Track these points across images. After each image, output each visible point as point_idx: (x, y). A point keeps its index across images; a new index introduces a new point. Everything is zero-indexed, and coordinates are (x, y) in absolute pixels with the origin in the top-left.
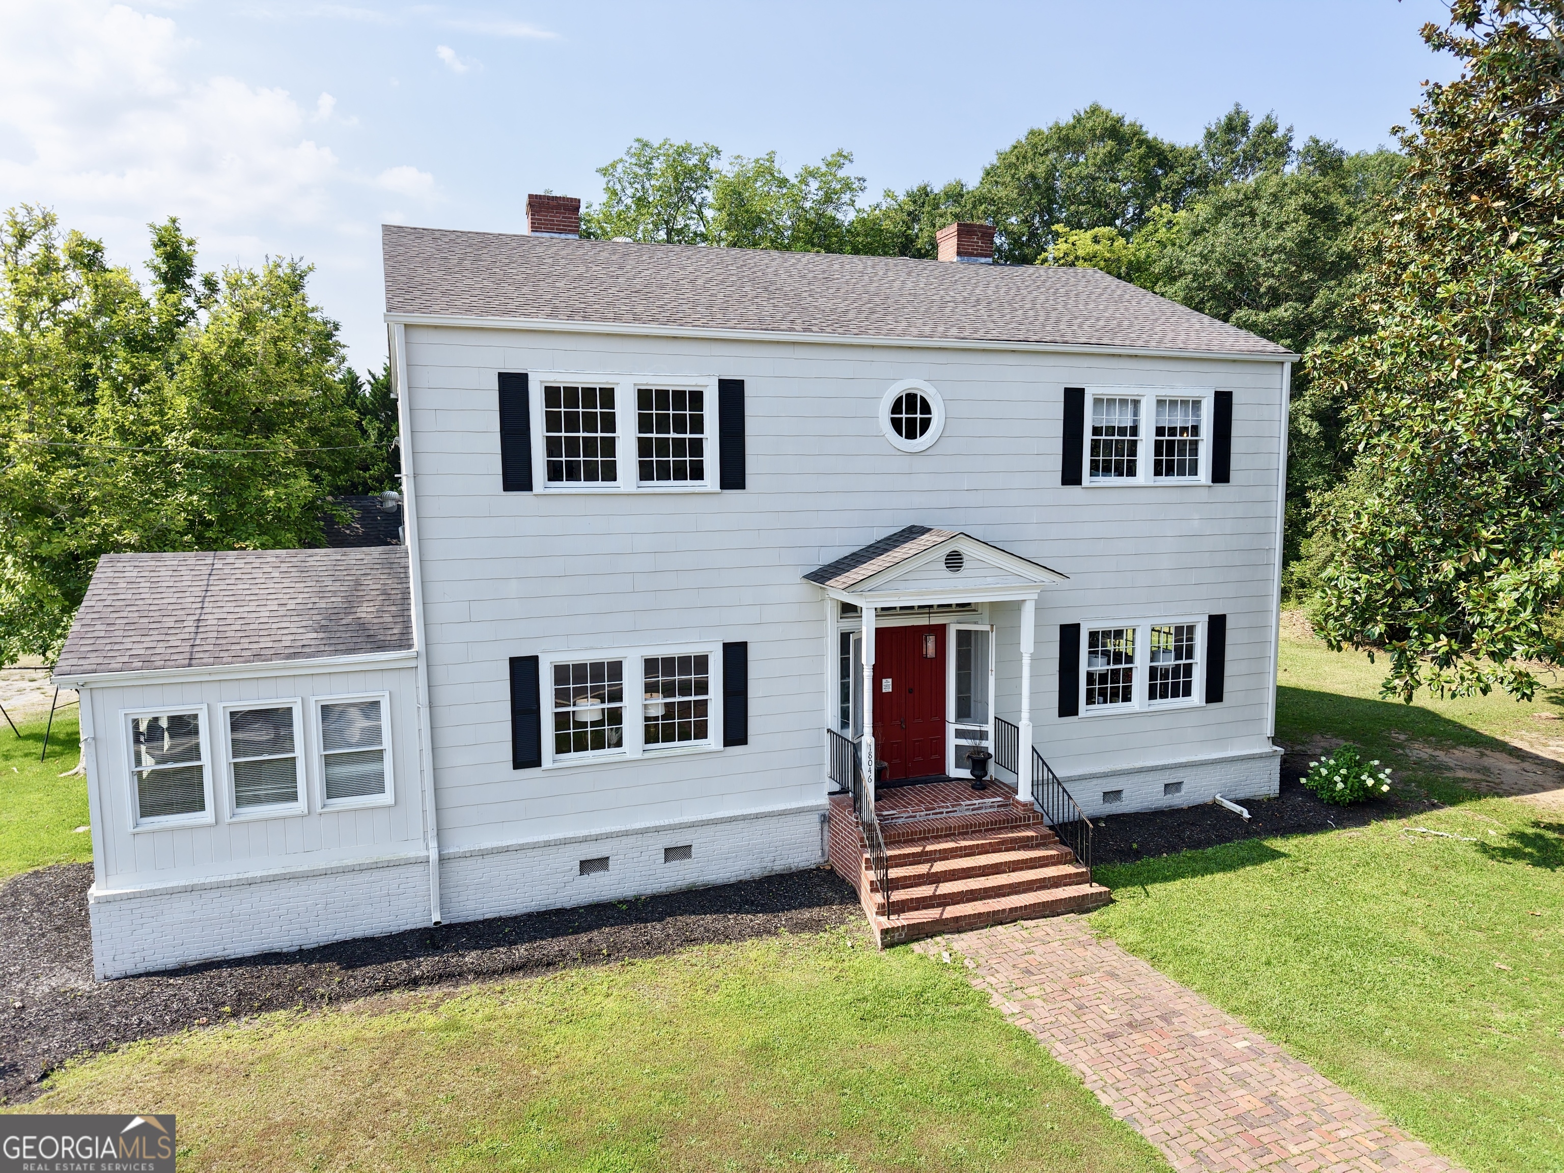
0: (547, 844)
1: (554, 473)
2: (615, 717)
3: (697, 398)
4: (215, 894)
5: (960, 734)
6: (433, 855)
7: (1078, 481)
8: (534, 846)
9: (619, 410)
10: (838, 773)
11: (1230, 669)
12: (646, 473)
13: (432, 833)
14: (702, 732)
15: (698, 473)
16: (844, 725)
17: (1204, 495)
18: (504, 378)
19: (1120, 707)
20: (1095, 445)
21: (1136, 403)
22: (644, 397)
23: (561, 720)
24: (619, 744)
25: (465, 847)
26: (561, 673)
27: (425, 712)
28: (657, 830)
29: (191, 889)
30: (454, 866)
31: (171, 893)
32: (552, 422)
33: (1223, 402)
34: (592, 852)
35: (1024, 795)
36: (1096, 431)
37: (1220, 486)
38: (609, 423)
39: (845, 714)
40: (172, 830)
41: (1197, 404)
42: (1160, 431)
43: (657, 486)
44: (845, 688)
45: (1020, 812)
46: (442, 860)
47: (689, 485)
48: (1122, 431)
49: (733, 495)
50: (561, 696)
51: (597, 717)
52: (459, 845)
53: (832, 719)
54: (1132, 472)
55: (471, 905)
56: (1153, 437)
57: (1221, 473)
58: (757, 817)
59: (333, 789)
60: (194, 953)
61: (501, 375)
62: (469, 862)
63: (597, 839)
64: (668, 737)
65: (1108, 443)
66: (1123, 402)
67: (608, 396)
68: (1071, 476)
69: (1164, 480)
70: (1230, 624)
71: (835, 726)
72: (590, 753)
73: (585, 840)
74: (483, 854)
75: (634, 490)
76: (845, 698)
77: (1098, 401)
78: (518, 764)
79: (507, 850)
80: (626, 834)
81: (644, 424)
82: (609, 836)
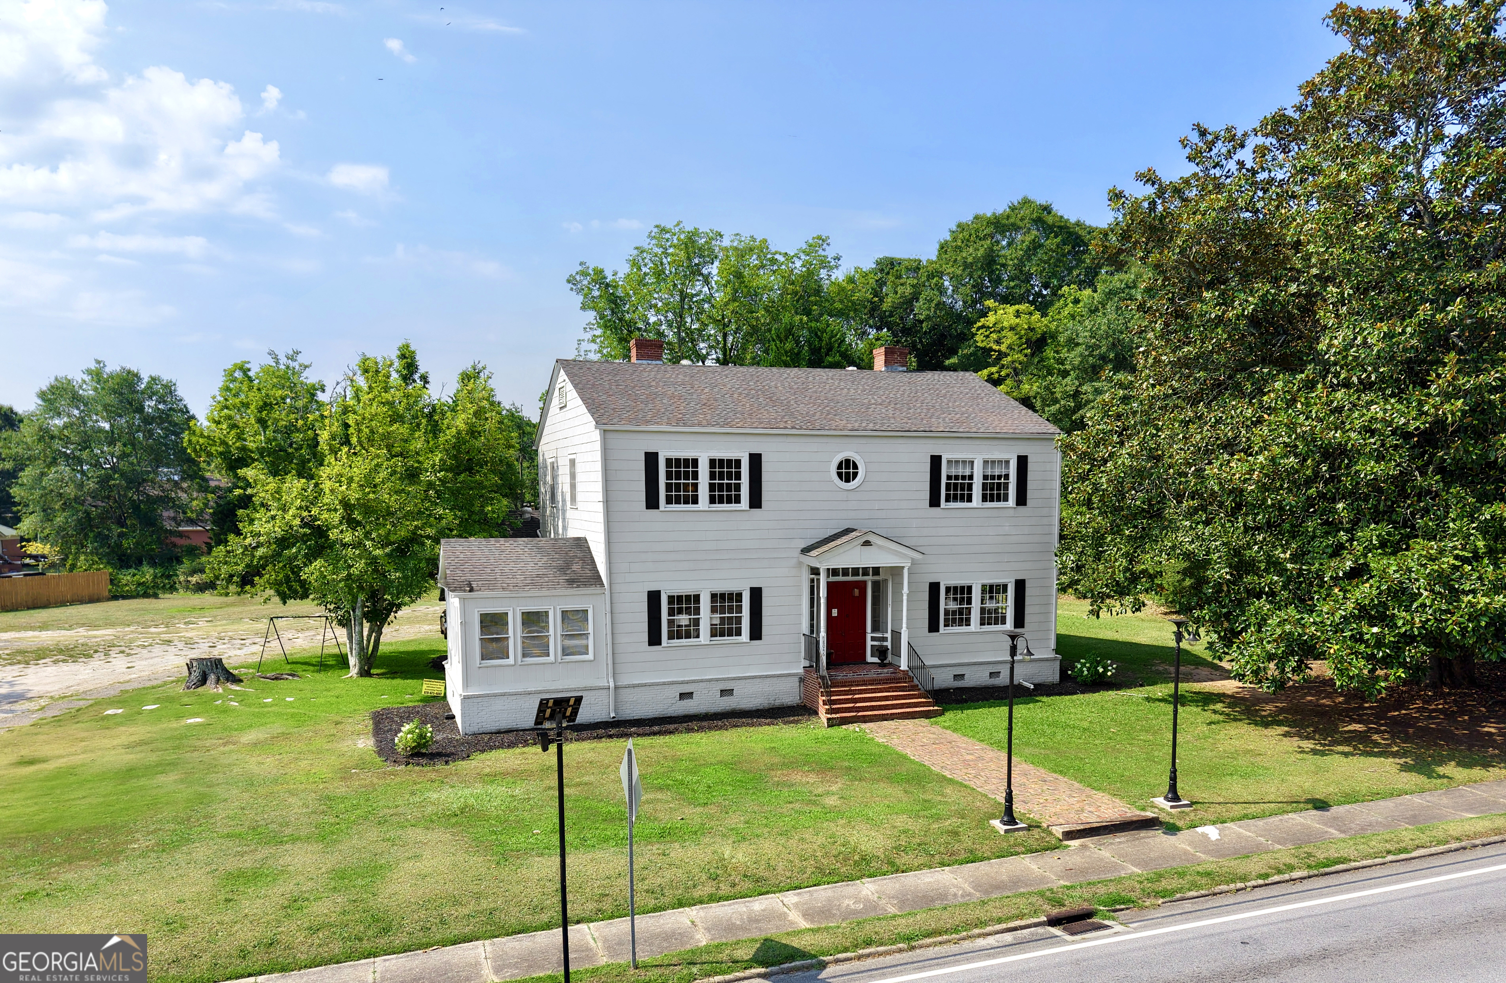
0: (664, 684)
1: (669, 501)
2: (697, 622)
3: (738, 463)
4: (514, 697)
5: (873, 639)
6: (612, 685)
7: (938, 505)
8: (657, 684)
9: (700, 469)
10: (808, 657)
11: (1028, 610)
12: (712, 500)
13: (611, 675)
14: (739, 633)
15: (738, 500)
16: (812, 632)
17: (1011, 512)
18: (647, 455)
19: (964, 629)
20: (948, 485)
21: (972, 462)
22: (712, 462)
23: (671, 623)
24: (698, 636)
25: (626, 683)
26: (671, 599)
27: (609, 615)
28: (717, 680)
29: (503, 695)
30: (623, 692)
31: (495, 695)
32: (669, 475)
33: (1023, 462)
34: (686, 689)
35: (904, 667)
36: (949, 477)
37: (1021, 508)
38: (695, 476)
39: (812, 626)
40: (495, 666)
41: (1007, 462)
42: (985, 477)
43: (717, 507)
44: (812, 613)
45: (901, 675)
46: (616, 688)
47: (733, 506)
48: (964, 478)
49: (756, 511)
50: (671, 612)
51: (687, 623)
52: (624, 681)
53: (806, 629)
54: (970, 500)
55: (628, 712)
56: (981, 481)
57: (1021, 500)
58: (767, 677)
59: (566, 652)
60: (504, 725)
61: (646, 453)
62: (628, 690)
63: (687, 682)
64: (722, 635)
65: (956, 485)
66: (964, 462)
67: (695, 462)
68: (934, 502)
69: (989, 504)
70: (1028, 585)
71: (807, 632)
72: (684, 640)
73: (682, 683)
74: (634, 686)
75: (707, 509)
76: (812, 619)
77: (949, 462)
78: (651, 643)
79: (645, 685)
80: (702, 681)
81: (712, 476)
82: (694, 682)
